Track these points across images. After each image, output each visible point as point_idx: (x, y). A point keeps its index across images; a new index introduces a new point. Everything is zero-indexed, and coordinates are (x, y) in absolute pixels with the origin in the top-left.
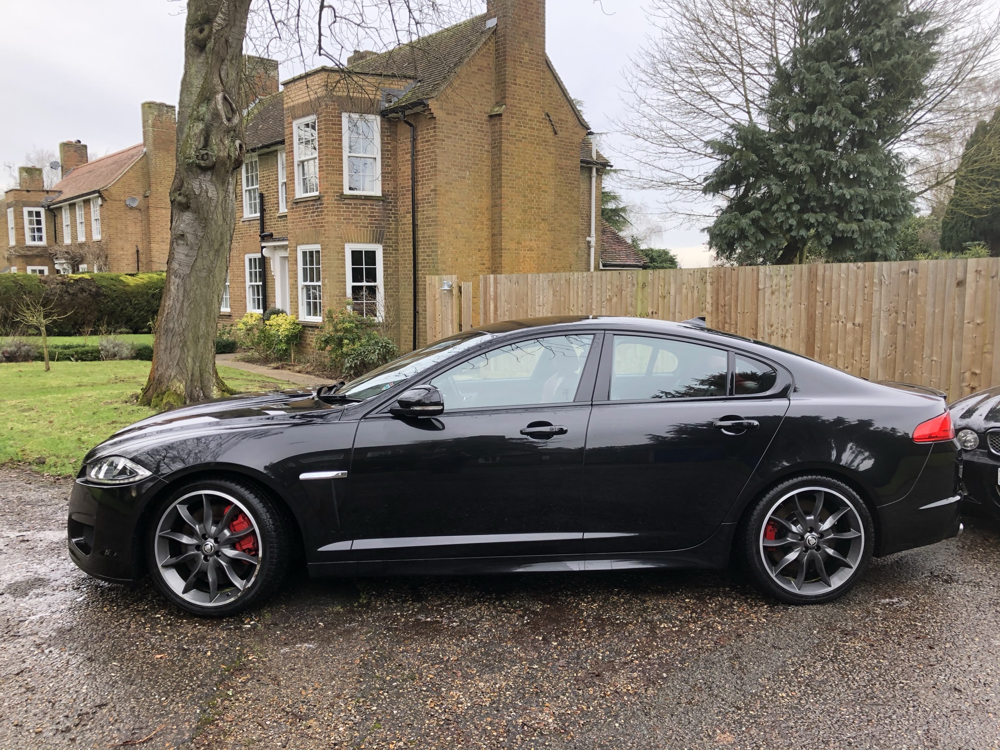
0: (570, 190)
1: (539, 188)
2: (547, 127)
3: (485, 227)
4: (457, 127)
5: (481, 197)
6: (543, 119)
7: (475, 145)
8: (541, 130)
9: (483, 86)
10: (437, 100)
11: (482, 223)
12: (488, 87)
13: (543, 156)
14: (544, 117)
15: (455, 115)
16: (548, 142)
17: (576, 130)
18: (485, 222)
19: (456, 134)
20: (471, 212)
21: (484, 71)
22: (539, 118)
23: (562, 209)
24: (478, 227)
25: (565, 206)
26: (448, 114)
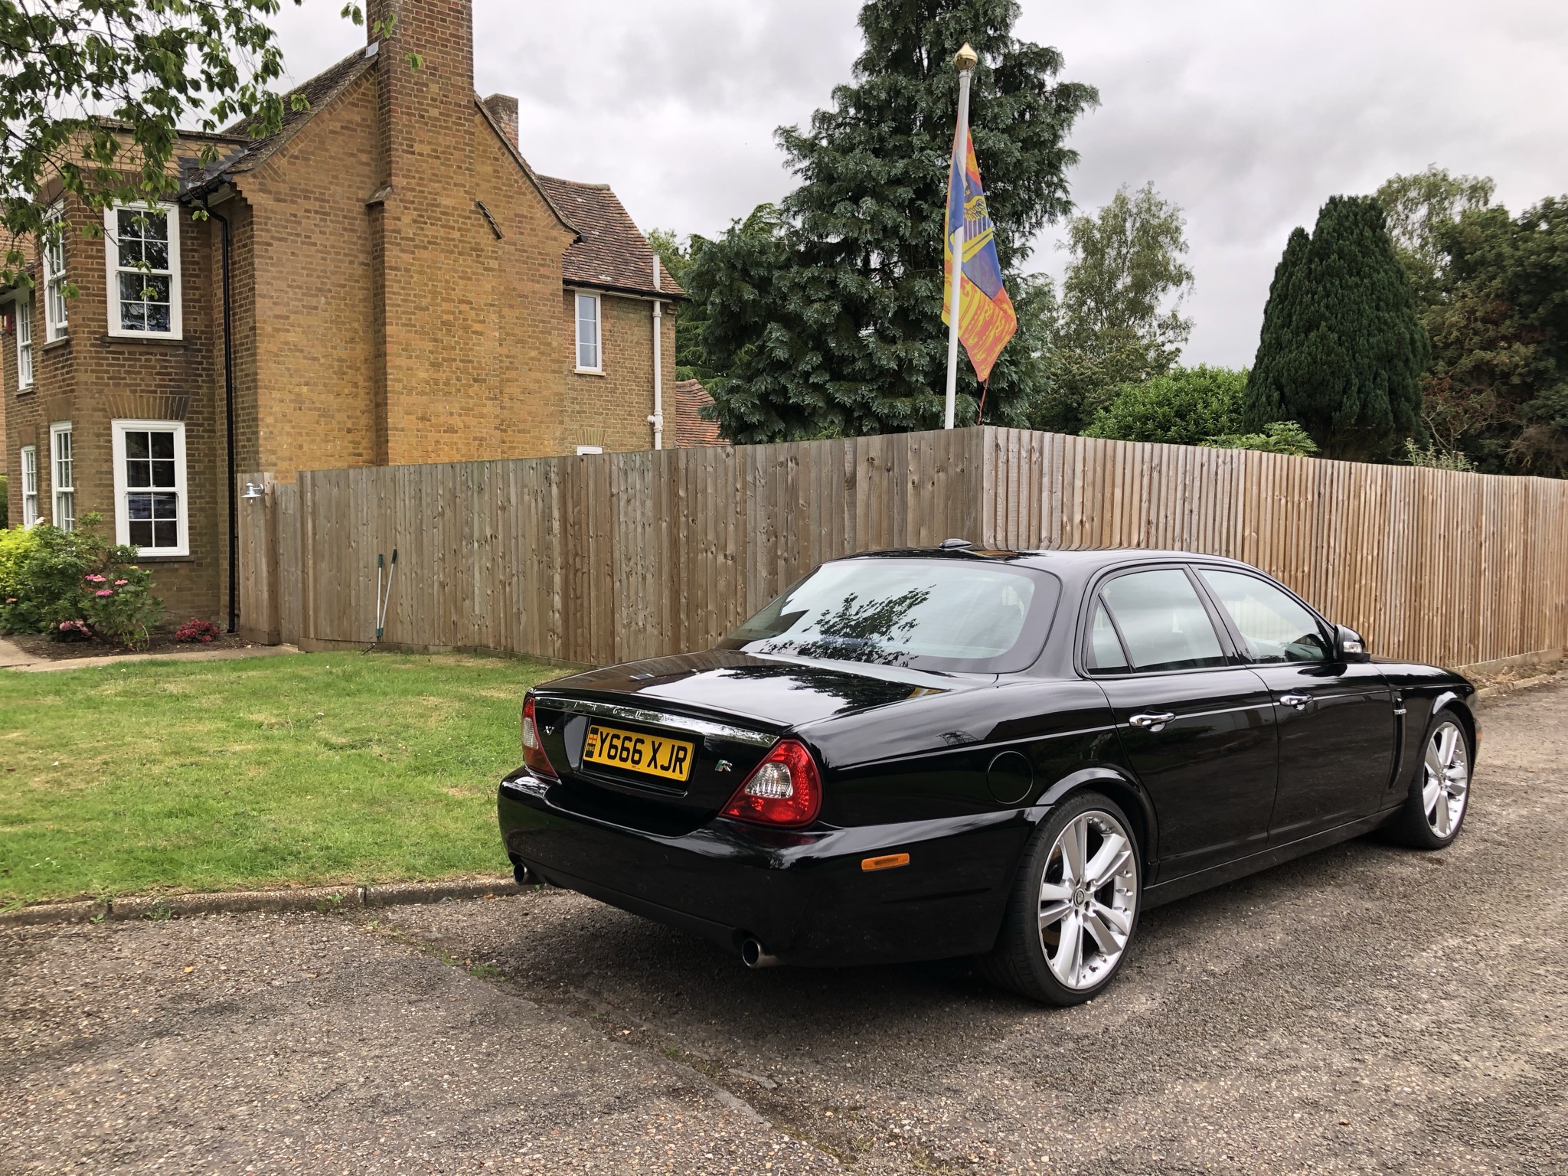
0: (542, 332)
1: (466, 329)
2: (482, 226)
3: (362, 392)
4: (299, 223)
5: (352, 340)
6: (471, 212)
7: (337, 254)
8: (468, 230)
9: (353, 155)
10: (254, 176)
11: (356, 385)
12: (364, 158)
13: (474, 273)
14: (473, 208)
15: (293, 202)
16: (482, 250)
17: (554, 233)
18: (361, 383)
19: (298, 235)
20: (331, 366)
21: (355, 130)
22: (464, 210)
23: (527, 364)
24: (346, 391)
25: (532, 359)
26: (279, 200)
